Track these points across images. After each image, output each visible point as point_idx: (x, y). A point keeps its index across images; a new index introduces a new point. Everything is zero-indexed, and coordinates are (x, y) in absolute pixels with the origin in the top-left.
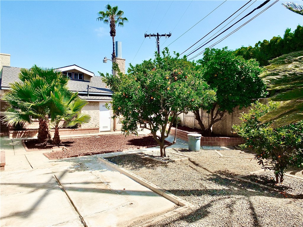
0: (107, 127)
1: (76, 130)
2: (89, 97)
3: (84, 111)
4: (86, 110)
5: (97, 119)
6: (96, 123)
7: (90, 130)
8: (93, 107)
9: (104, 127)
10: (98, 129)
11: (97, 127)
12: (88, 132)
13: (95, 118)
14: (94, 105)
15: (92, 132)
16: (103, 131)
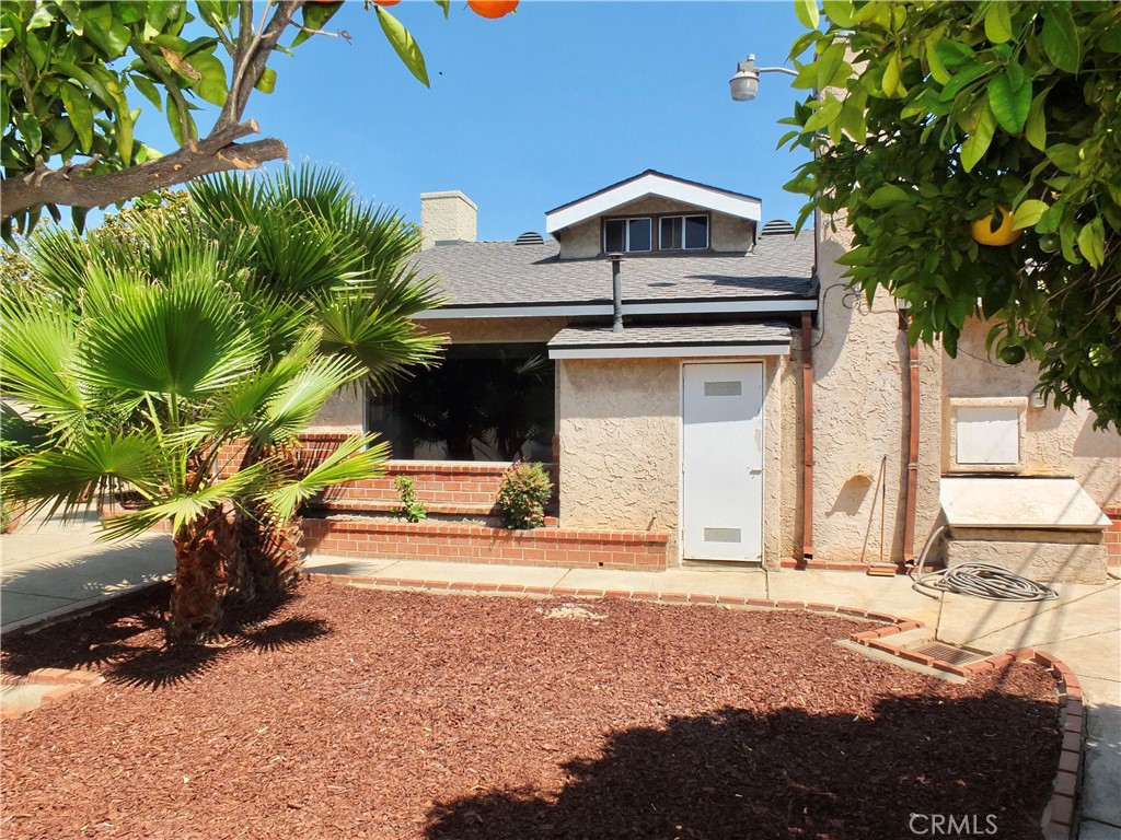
0: (733, 535)
1: (519, 539)
2: (620, 334)
3: (578, 422)
4: (590, 416)
5: (666, 478)
6: (656, 505)
7: (606, 543)
8: (638, 395)
9: (713, 534)
10: (663, 544)
11: (659, 530)
12: (594, 557)
13: (648, 467)
14: (640, 385)
15: (618, 558)
16: (708, 561)
